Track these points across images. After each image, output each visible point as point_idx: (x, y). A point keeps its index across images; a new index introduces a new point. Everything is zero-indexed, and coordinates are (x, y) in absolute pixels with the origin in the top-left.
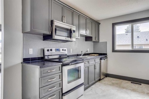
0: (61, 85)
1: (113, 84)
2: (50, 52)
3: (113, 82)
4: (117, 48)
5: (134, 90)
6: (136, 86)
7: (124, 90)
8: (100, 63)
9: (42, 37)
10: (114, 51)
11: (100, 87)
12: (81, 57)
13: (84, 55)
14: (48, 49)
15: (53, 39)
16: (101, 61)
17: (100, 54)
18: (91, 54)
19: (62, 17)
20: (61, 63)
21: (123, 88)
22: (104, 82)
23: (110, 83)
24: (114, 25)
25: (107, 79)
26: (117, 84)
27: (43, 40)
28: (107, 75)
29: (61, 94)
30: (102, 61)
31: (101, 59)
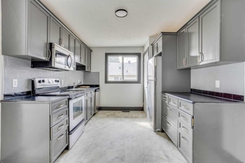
0: (68, 122)
1: (108, 116)
2: (42, 83)
3: (108, 114)
4: (110, 79)
5: (126, 117)
6: (126, 114)
7: (119, 118)
8: (95, 96)
9: (30, 62)
10: (106, 82)
11: (98, 121)
12: (74, 89)
13: (76, 87)
14: (39, 79)
15: (52, 68)
16: (95, 94)
17: (92, 86)
18: (81, 85)
19: (60, 39)
20: (68, 97)
21: (118, 117)
22: (99, 116)
23: (105, 116)
24: (107, 55)
25: (101, 112)
26: (111, 115)
27: (32, 67)
28: (100, 109)
29: (68, 133)
30: (97, 93)
31: (96, 91)
